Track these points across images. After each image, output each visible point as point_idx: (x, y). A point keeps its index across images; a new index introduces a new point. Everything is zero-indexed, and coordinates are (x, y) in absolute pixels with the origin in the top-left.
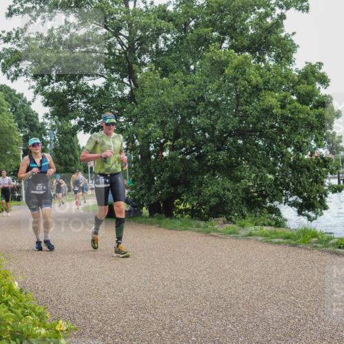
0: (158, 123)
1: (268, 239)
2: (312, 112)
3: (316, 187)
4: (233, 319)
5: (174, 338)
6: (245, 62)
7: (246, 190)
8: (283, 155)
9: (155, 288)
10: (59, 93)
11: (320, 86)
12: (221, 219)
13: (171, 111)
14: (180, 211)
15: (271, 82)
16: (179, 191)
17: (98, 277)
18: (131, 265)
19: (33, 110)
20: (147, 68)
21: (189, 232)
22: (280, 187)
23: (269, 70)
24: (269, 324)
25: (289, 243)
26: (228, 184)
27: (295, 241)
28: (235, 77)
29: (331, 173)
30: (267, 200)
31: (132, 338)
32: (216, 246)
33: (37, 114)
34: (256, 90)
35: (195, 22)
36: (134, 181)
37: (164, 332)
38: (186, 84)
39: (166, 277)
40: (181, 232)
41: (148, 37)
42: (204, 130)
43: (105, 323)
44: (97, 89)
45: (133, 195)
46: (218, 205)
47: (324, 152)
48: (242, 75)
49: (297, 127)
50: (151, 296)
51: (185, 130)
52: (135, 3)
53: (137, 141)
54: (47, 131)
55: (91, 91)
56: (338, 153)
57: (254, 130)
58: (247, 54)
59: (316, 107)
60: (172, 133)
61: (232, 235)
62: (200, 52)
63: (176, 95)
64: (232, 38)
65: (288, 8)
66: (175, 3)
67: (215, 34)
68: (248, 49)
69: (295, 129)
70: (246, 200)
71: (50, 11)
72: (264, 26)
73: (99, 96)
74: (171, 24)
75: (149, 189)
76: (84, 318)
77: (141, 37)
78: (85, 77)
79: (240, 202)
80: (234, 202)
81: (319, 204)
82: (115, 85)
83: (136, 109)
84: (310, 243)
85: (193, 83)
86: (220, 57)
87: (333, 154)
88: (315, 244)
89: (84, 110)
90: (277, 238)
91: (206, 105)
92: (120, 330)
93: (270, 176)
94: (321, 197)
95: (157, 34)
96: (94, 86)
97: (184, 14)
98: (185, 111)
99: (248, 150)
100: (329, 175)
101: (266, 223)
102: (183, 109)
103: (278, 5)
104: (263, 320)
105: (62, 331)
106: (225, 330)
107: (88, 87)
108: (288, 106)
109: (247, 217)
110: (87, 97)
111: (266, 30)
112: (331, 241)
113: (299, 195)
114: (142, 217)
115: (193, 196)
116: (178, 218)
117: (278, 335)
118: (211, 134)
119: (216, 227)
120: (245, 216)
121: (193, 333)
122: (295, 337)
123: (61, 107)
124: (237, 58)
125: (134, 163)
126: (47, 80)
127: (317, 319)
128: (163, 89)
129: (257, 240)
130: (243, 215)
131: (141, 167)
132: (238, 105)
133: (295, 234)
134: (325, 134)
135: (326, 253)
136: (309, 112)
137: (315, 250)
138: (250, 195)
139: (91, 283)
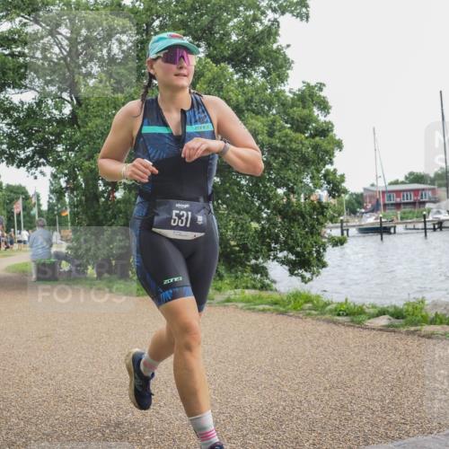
1: (250, 305)
2: (307, 142)
3: (312, 239)
9: (100, 373)
11: (319, 113)
18: (69, 343)
22: (268, 240)
24: (245, 415)
25: (277, 310)
27: (284, 307)
29: (331, 221)
30: (251, 256)
35: (161, 21)
37: (108, 431)
43: (28, 421)
44: (25, 107)
47: (322, 194)
49: (288, 161)
50: (94, 383)
53: (79, 177)
55: (16, 109)
56: (339, 196)
59: (313, 136)
64: (209, 45)
65: (283, 13)
68: (230, 60)
72: (251, 33)
73: (28, 116)
78: (9, 90)
81: (315, 261)
83: (78, 134)
84: (302, 309)
87: (334, 197)
88: (308, 311)
89: (7, 135)
90: (262, 304)
92: (49, 431)
93: (254, 225)
94: (318, 252)
96: (22, 103)
97: (147, 10)
99: (226, 191)
100: (330, 225)
101: (249, 285)
103: (271, 7)
104: (238, 409)
107: (12, 103)
108: (277, 134)
109: (225, 278)
110: (11, 117)
111: (254, 38)
112: (329, 307)
113: (291, 250)
117: (256, 428)
120: (223, 276)
121: (147, 430)
122: (278, 429)
125: (78, 206)
127: (306, 405)
129: (237, 307)
130: (219, 275)
131: (85, 212)
133: (285, 298)
134: (323, 172)
135: (321, 323)
136: (303, 141)
137: (309, 319)
138: (229, 250)
139: (11, 370)
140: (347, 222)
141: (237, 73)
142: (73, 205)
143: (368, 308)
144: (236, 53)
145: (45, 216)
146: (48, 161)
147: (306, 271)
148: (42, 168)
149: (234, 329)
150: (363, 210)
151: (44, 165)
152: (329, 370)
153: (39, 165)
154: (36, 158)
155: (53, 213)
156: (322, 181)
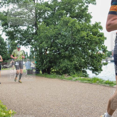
0: (45, 42)
1: (82, 81)
3: (98, 63)
4: (70, 109)
5: (50, 115)
6: (75, 22)
7: (75, 65)
8: (88, 53)
9: (44, 98)
10: (11, 31)
11: (100, 30)
12: (66, 74)
13: (49, 38)
14: (53, 72)
15: (84, 28)
16: (52, 65)
17: (24, 95)
19: (2, 37)
20: (41, 23)
21: (55, 79)
22: (86, 64)
23: (83, 24)
24: (82, 110)
25: (89, 82)
26: (69, 63)
27: (91, 82)
28: (72, 27)
29: (103, 59)
30: (82, 68)
31: (36, 115)
32: (65, 84)
33: (3, 39)
34: (78, 31)
35: (58, 8)
36: (37, 62)
37: (47, 113)
38: (54, 29)
39: (48, 94)
40: (53, 79)
41: (42, 13)
42: (61, 44)
43: (26, 110)
44: (24, 30)
45: (37, 67)
46: (66, 70)
47: (101, 52)
48: (74, 26)
49: (92, 43)
50: (43, 101)
51: (54, 44)
52: (37, 1)
53: (38, 48)
54: (7, 45)
55: (22, 31)
56: (106, 52)
57: (78, 44)
58: (75, 19)
59: (99, 37)
60: (50, 45)
61: (70, 80)
62: (59, 18)
63: (51, 33)
64: (70, 13)
66: (51, 1)
67: (65, 12)
68: (76, 17)
69: (91, 44)
70: (75, 68)
71: (8, 3)
72: (81, 9)
73: (25, 33)
74: (50, 9)
75: (42, 64)
76: (19, 109)
77: (39, 13)
78: (20, 26)
79: (73, 69)
80: (71, 69)
81: (99, 69)
82: (30, 29)
83: (38, 37)
84: (96, 82)
85: (57, 29)
86: (67, 20)
87: (104, 53)
88: (98, 83)
89: (20, 38)
90: (85, 81)
91: (61, 36)
92: (32, 113)
93: (83, 60)
94: (100, 67)
95: (45, 12)
97: (54, 5)
98: (54, 38)
99: (76, 51)
100: (103, 60)
101: (82, 76)
102: (54, 37)
103: (86, 2)
104: (80, 109)
105: (11, 114)
106: (67, 112)
107: (21, 29)
108: (89, 36)
109: (75, 74)
110: (21, 33)
111: (82, 11)
112: (104, 82)
113: (93, 66)
114: (40, 74)
115: (57, 67)
116: (52, 74)
117: (85, 114)
118: (63, 46)
119: (65, 77)
120: (75, 73)
121: (57, 114)
122: (91, 114)
123: (12, 36)
124: (72, 20)
125: (37, 55)
126: (7, 27)
127: (98, 108)
128: (47, 30)
129: (79, 82)
130: (74, 73)
131: (39, 57)
132: (72, 36)
133: (91, 79)
134: (101, 46)
135: (101, 86)
136: (96, 38)
137: (98, 85)
138: (76, 66)
139: (22, 97)
140: (107, 59)
141: (78, 20)
142: (36, 55)
143: (114, 82)
144: (78, 15)
145: (29, 58)
146: (30, 44)
147: (97, 72)
148: (28, 46)
149: (78, 88)
150: (112, 56)
151: (29, 45)
152: (104, 99)
153: (27, 45)
154: (27, 43)
155: (31, 57)
156: (101, 48)
